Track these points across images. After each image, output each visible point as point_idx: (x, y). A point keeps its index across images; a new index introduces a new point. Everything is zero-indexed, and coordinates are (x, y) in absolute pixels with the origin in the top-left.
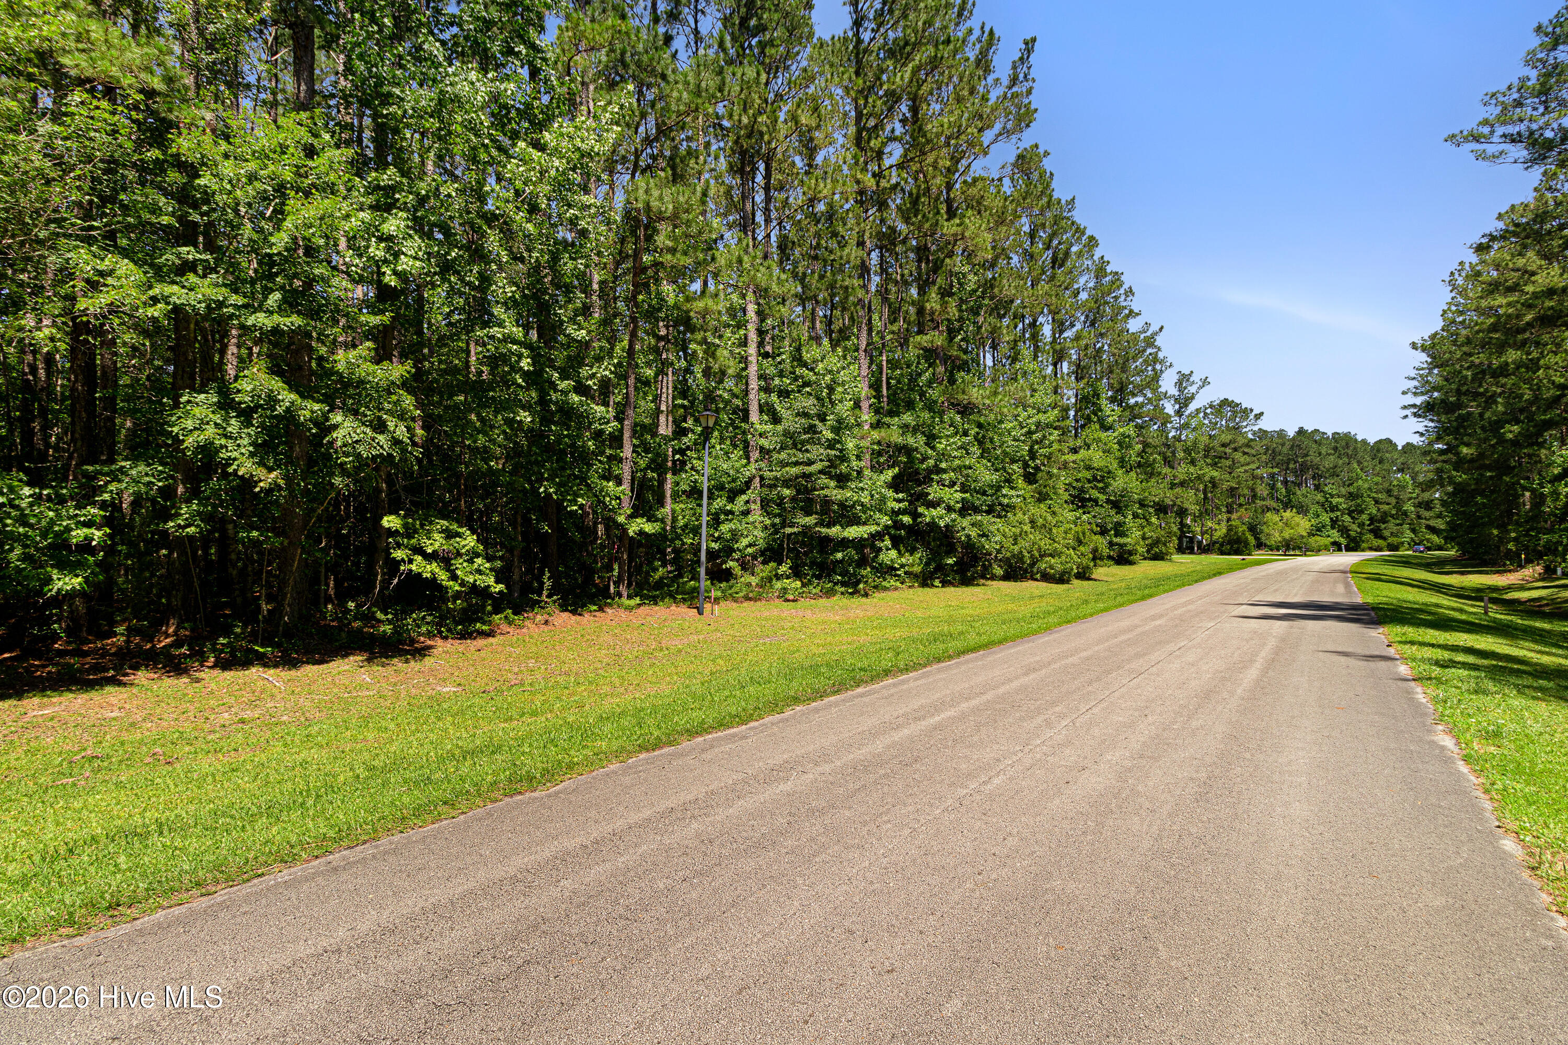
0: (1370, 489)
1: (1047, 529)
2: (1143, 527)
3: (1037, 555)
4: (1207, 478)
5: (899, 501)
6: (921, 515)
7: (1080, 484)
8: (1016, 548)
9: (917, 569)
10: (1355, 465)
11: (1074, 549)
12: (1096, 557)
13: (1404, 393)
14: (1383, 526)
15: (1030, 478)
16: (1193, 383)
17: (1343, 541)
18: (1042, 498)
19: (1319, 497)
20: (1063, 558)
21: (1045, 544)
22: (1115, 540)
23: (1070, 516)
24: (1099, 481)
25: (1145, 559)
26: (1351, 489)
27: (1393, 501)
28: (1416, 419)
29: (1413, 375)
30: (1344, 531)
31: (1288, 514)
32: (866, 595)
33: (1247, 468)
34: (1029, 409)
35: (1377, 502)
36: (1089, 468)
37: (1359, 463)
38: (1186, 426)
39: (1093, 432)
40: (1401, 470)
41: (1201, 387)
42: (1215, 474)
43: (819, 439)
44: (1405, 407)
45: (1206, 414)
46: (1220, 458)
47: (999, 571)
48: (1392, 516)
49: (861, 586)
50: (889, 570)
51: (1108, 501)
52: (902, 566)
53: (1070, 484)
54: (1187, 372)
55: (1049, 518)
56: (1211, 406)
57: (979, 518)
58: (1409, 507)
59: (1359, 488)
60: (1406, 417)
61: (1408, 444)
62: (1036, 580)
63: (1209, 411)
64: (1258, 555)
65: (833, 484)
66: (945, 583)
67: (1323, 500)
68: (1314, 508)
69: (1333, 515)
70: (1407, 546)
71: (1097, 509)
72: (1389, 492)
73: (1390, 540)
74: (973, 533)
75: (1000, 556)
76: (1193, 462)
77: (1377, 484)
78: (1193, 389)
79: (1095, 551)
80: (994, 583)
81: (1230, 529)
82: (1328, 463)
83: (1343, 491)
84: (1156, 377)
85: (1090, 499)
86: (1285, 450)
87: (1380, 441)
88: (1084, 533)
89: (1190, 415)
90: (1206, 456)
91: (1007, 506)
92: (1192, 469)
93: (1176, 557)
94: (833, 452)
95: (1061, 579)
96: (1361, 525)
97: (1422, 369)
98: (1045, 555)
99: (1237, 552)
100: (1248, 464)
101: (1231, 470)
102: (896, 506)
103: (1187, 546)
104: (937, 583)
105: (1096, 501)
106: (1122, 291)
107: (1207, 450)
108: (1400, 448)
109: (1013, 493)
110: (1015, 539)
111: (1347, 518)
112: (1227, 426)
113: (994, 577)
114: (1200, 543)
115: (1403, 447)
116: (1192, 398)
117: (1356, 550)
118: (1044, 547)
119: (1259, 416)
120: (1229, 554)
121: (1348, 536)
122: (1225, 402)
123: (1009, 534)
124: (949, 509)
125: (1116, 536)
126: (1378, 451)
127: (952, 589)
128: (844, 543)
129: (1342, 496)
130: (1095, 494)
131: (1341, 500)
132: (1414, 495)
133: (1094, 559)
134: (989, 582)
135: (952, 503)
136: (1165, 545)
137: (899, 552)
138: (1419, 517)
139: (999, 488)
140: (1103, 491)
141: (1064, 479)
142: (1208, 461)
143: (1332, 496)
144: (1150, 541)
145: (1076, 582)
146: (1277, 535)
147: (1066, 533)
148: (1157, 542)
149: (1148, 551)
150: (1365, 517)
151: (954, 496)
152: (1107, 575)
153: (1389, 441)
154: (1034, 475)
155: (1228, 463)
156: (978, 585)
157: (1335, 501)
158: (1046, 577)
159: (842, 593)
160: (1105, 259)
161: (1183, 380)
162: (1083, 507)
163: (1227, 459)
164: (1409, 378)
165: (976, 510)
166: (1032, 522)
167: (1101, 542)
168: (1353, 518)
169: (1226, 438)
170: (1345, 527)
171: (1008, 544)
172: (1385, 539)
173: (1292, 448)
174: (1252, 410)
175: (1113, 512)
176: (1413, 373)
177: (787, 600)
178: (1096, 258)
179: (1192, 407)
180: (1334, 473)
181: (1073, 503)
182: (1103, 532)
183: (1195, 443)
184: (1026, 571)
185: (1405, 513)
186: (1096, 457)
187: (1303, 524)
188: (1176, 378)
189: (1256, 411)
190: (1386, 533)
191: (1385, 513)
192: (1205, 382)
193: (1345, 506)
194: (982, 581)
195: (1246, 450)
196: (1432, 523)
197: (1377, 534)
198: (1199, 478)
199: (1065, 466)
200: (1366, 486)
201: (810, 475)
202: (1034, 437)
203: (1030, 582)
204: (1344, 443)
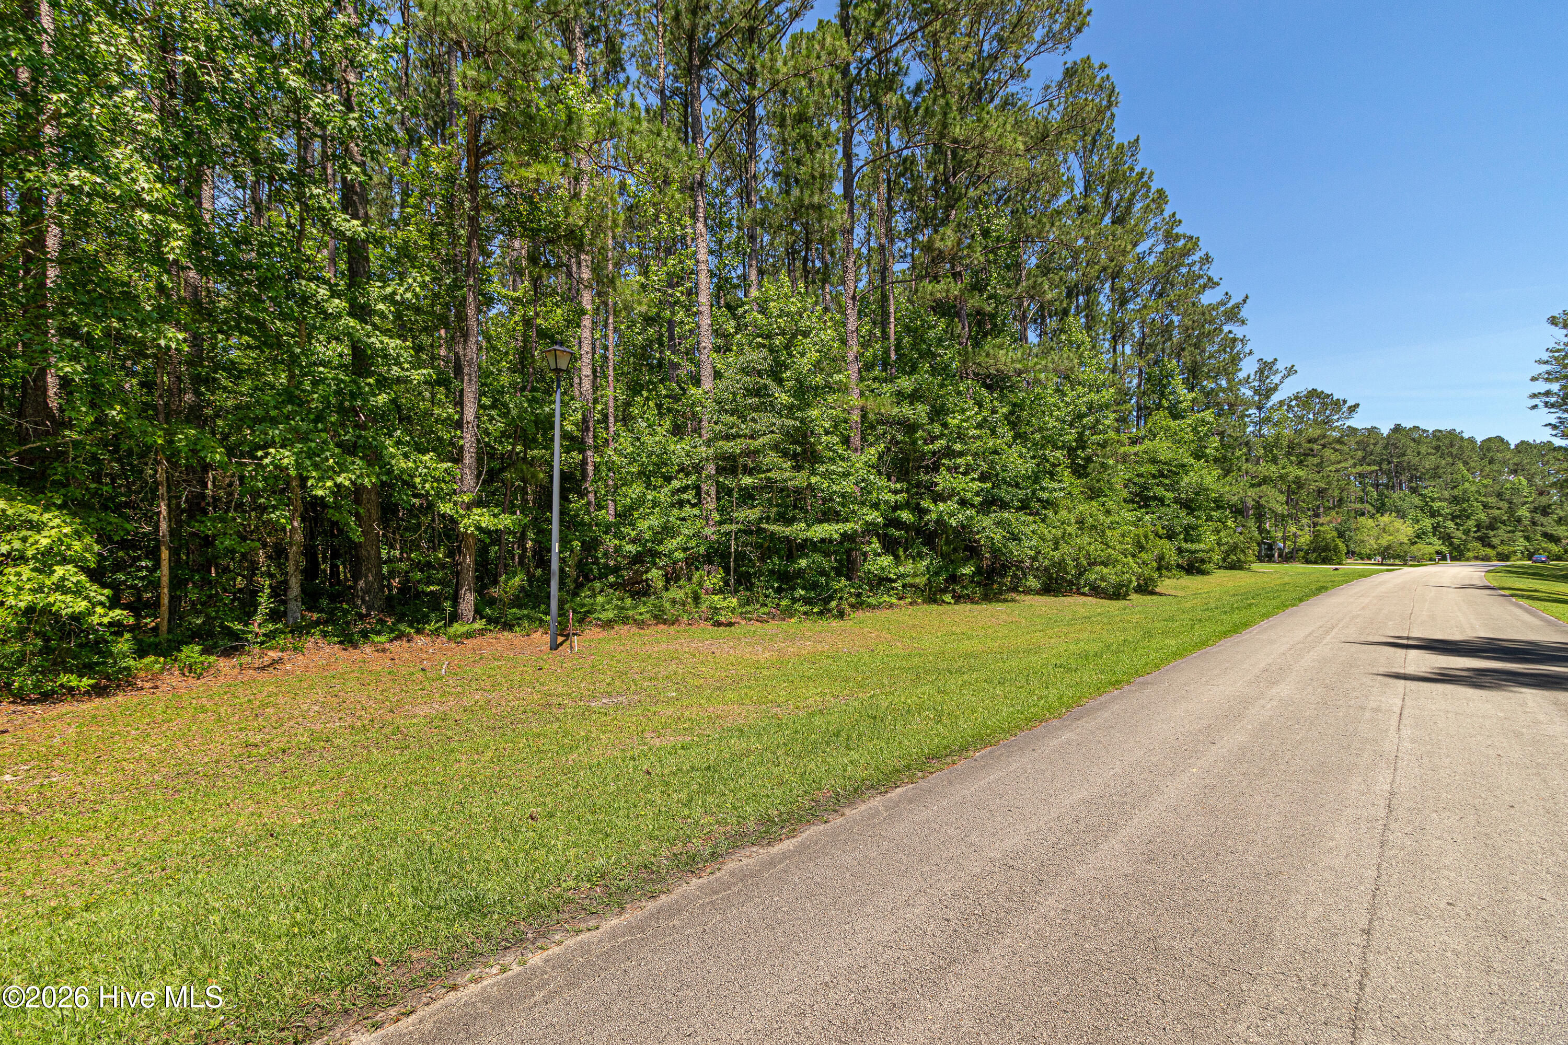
0: (1478, 492)
1: (1098, 530)
2: (1219, 532)
3: (1085, 563)
4: (1291, 478)
5: (895, 492)
6: (927, 511)
7: (1142, 480)
8: (1057, 554)
9: (921, 581)
10: (1461, 466)
11: (1134, 556)
12: (1162, 566)
13: (1533, 379)
14: (1492, 533)
15: (1079, 471)
16: (1277, 372)
17: (1445, 550)
18: (1094, 494)
19: (1416, 500)
20: (1119, 567)
21: (1096, 549)
22: (1184, 545)
23: (1130, 516)
24: (1166, 477)
25: (1220, 568)
26: (1456, 492)
27: (1505, 505)
28: (1547, 410)
29: (1545, 358)
30: (1447, 538)
31: (1386, 519)
32: (841, 615)
33: (1339, 466)
34: (1079, 388)
35: (1485, 506)
36: (1154, 461)
37: (1466, 463)
38: (1267, 420)
39: (1161, 419)
40: (1514, 472)
41: (1285, 377)
42: (1301, 473)
43: (772, 404)
44: (1534, 396)
45: (1290, 407)
46: (1306, 455)
47: (1033, 583)
48: (1504, 523)
49: (833, 604)
50: (881, 582)
51: (1176, 501)
52: (901, 576)
53: (1130, 480)
54: (1270, 360)
55: (1102, 518)
56: (1297, 398)
57: (1006, 515)
58: (1523, 512)
59: (1465, 491)
60: (1535, 407)
61: (1522, 442)
62: (1084, 594)
63: (1293, 403)
64: (1351, 566)
65: (788, 465)
66: (958, 599)
67: (1422, 504)
68: (1412, 513)
69: (1433, 521)
70: (1520, 556)
71: (1163, 509)
72: (1499, 495)
73: (1500, 549)
74: (998, 536)
75: (1036, 565)
76: (1275, 461)
77: (1486, 487)
78: (1276, 379)
79: (1161, 558)
80: (1028, 598)
81: (1316, 535)
82: (1429, 463)
83: (1446, 494)
84: (1235, 360)
85: (1155, 498)
86: (1378, 449)
87: (1489, 439)
88: (1146, 537)
89: (1272, 408)
90: (1289, 454)
91: (1047, 501)
92: (1273, 468)
93: (1256, 566)
94: (791, 422)
95: (1117, 593)
96: (1466, 533)
97: (1558, 351)
98: (1095, 564)
99: (1325, 561)
100: (1339, 462)
101: (1320, 467)
102: (892, 498)
103: (1267, 554)
104: (948, 598)
105: (1161, 500)
106: (1196, 257)
107: (1291, 446)
108: (1512, 447)
109: (1055, 485)
110: (1056, 544)
111: (1450, 524)
112: (1315, 421)
113: (1028, 591)
114: (1281, 551)
115: (1517, 446)
116: (1275, 389)
117: (1459, 560)
118: (1094, 554)
119: (1353, 408)
120: (1316, 563)
121: (1451, 544)
122: (1313, 393)
123: (1049, 536)
124: (963, 503)
125: (1186, 541)
126: (1489, 450)
127: (969, 606)
128: (806, 546)
129: (1445, 500)
130: (1160, 491)
131: (1443, 504)
132: (1530, 499)
133: (1159, 569)
134: (1022, 597)
135: (969, 495)
136: (1243, 551)
137: (897, 557)
138: (1534, 523)
139: (1036, 480)
140: (1171, 488)
141: (1122, 474)
142: (1293, 458)
143: (1433, 500)
144: (1226, 547)
145: (1135, 597)
146: (1372, 542)
147: (1123, 536)
148: (1234, 549)
149: (1224, 560)
150: (1471, 523)
151: (970, 486)
152: (1175, 588)
153: (1500, 439)
154: (1085, 467)
155: (1316, 461)
156: (1006, 601)
157: (1436, 505)
158: (1096, 591)
159: (805, 613)
160: (1178, 217)
161: (1266, 368)
162: (1147, 506)
163: (1314, 456)
164: (1540, 362)
165: (1004, 506)
166: (1081, 522)
167: (1168, 548)
168: (1456, 524)
169: (1314, 432)
170: (1448, 535)
171: (1046, 549)
172: (1493, 547)
173: (1385, 448)
174: (1345, 402)
175: (1183, 513)
176: (1546, 356)
177: (718, 624)
178: (1166, 214)
179: (1275, 398)
180: (1435, 474)
181: (1133, 501)
182: (1171, 536)
183: (1278, 438)
184: (1071, 583)
185: (1519, 520)
186: (1164, 449)
187: (1403, 530)
188: (1256, 366)
189: (1350, 403)
190: (1495, 541)
191: (1495, 518)
192: (1291, 371)
193: (1448, 511)
194: (1014, 595)
195: (1338, 447)
196: (1549, 530)
197: (1485, 541)
198: (1282, 477)
199: (1125, 458)
200: (1473, 488)
201: (756, 452)
202: (1085, 421)
203: (1075, 597)
204: (1447, 442)
